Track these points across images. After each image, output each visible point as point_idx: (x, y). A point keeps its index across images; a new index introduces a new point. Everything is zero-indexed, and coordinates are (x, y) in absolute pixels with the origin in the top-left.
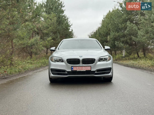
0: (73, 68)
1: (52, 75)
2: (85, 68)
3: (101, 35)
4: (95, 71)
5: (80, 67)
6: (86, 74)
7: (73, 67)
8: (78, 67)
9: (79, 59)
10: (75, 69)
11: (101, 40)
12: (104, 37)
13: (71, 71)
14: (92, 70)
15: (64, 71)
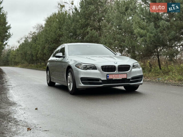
0: (108, 76)
1: (83, 85)
2: (121, 76)
3: (48, 42)
4: (130, 79)
5: (116, 75)
6: (121, 82)
7: (108, 74)
8: (114, 75)
9: (114, 66)
10: (110, 77)
11: (49, 47)
12: (52, 44)
13: (106, 79)
14: (127, 78)
15: (98, 80)
